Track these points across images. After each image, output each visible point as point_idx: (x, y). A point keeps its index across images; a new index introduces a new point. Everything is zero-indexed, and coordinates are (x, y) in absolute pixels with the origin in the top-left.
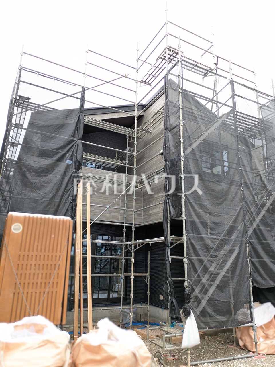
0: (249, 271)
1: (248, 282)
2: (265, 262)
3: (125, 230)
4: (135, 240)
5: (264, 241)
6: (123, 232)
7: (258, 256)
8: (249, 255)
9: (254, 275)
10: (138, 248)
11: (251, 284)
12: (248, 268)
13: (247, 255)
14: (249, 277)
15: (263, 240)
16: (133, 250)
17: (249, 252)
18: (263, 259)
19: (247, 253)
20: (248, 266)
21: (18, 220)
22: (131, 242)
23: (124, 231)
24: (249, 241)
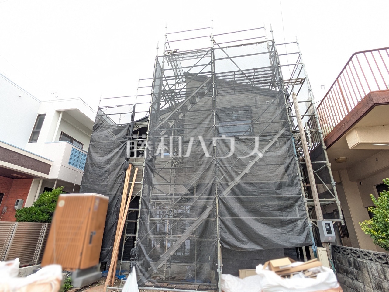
0: (217, 230)
1: (214, 243)
2: (240, 220)
5: (241, 197)
7: (232, 214)
8: (218, 213)
9: (223, 235)
11: (219, 245)
12: (216, 227)
13: (216, 213)
14: (217, 237)
15: (240, 195)
17: (218, 209)
18: (238, 217)
19: (216, 211)
20: (216, 225)
21: (63, 198)
24: (220, 198)
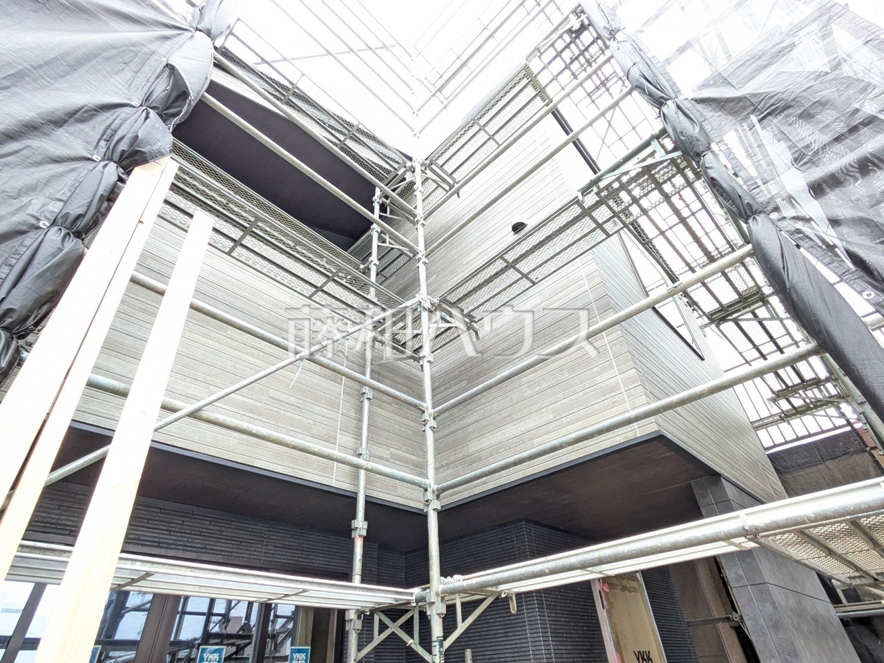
3: (360, 524)
4: (445, 572)
6: (352, 541)
10: (462, 627)
16: (441, 646)
22: (417, 591)
23: (355, 535)
